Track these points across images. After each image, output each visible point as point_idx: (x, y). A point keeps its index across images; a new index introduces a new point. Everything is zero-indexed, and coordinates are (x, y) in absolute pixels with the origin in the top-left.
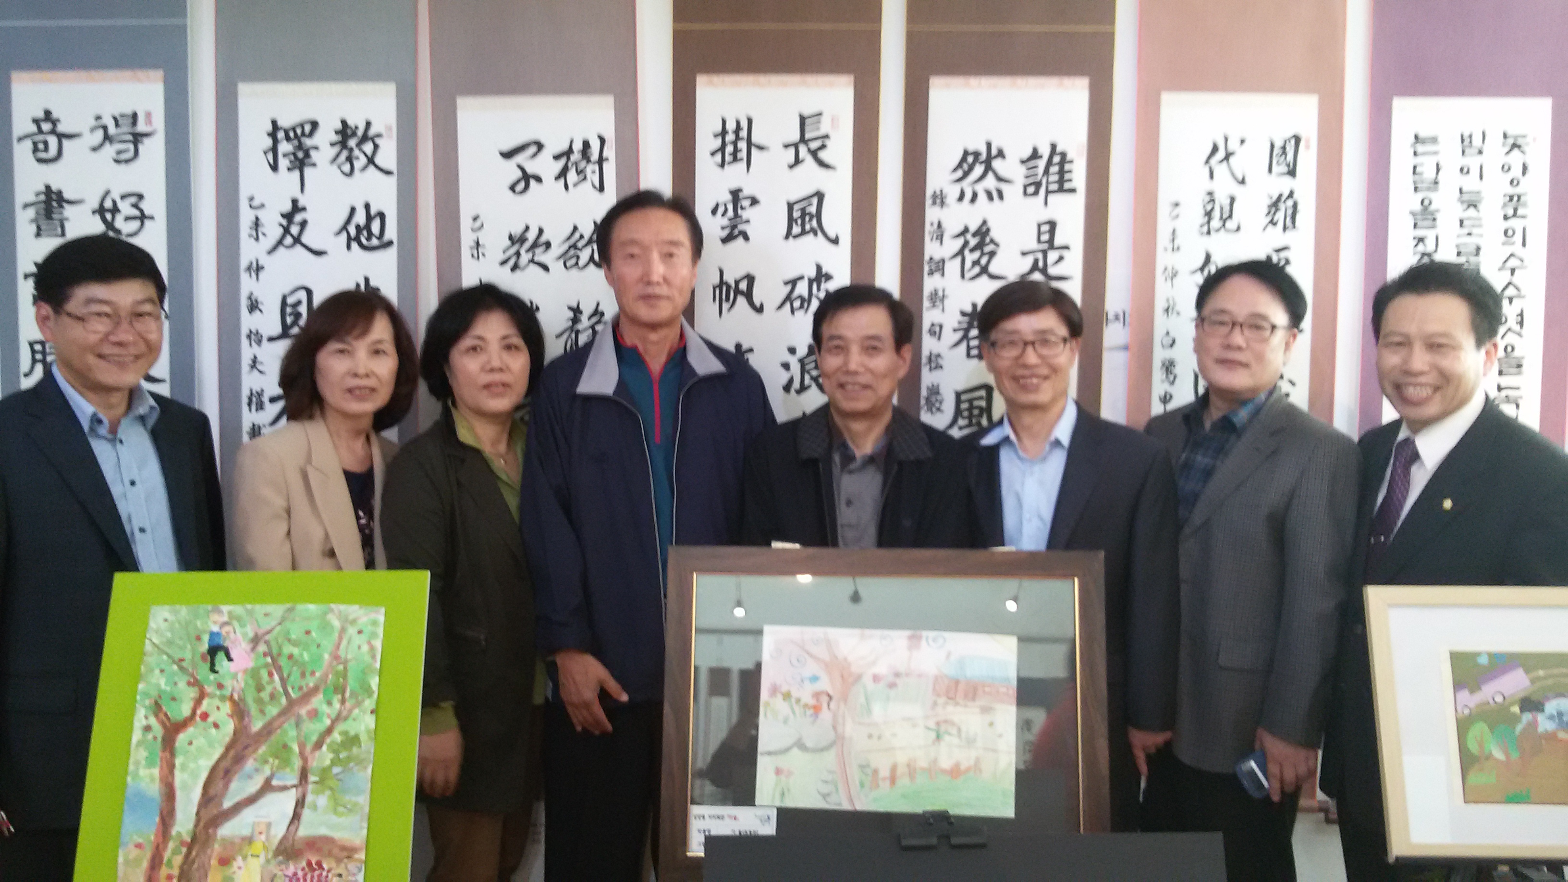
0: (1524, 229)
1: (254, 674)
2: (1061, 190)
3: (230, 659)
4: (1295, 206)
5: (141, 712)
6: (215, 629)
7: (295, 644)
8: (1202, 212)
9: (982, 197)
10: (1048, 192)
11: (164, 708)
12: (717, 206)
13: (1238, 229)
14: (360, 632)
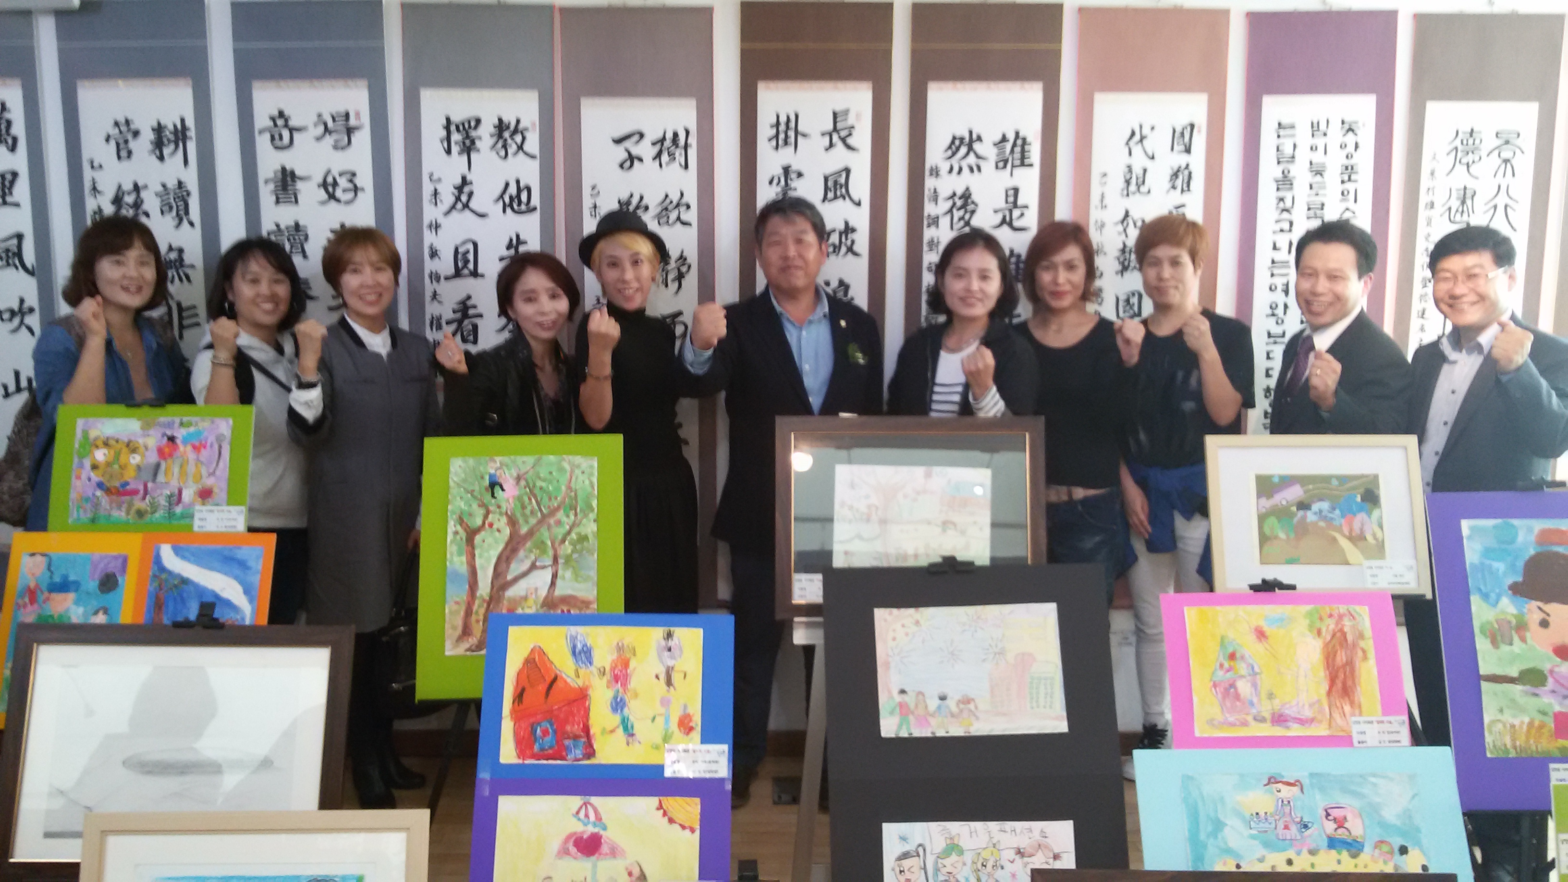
0: (1356, 190)
1: (519, 498)
2: (1023, 164)
3: (503, 490)
4: (1190, 173)
5: (451, 523)
6: (492, 471)
7: (544, 480)
8: (1123, 180)
9: (966, 170)
10: (1013, 166)
11: (465, 520)
12: (773, 178)
13: (1149, 192)
14: (583, 473)
